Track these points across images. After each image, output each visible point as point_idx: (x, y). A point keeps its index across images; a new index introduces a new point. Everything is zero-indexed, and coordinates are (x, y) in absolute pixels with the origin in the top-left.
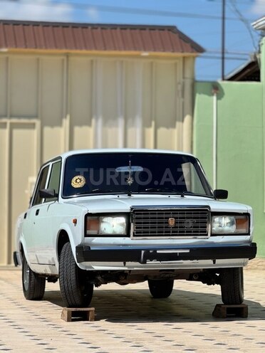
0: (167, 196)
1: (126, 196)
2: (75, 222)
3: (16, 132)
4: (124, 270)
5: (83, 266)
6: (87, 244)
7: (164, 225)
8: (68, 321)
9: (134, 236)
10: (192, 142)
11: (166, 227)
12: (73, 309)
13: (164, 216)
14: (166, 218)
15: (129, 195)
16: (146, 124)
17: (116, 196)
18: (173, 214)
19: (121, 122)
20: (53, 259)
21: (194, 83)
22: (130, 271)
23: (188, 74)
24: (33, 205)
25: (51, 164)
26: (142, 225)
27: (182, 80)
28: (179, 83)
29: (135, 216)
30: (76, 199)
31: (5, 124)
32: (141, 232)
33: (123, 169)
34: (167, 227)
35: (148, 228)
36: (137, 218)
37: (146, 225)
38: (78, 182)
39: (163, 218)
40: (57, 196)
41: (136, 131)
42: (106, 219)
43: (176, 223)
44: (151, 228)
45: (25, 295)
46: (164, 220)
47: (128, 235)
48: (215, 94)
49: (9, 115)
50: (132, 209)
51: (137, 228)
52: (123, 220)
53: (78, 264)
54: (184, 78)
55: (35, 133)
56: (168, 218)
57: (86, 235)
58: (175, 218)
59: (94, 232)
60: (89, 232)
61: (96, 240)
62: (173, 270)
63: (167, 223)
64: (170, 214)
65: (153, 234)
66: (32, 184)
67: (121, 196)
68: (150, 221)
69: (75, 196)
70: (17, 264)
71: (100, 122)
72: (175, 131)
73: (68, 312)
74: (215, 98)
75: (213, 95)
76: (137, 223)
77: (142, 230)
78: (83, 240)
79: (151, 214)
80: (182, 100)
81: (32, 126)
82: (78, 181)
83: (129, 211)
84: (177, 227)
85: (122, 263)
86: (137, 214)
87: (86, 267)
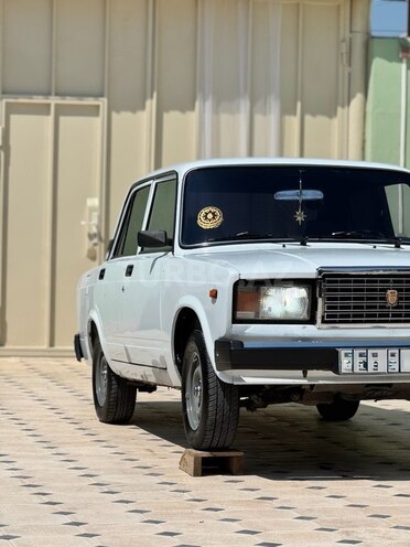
0: (370, 246)
1: (296, 246)
2: (214, 295)
3: (63, 120)
4: (301, 385)
5: (228, 376)
6: (237, 336)
7: (378, 303)
8: (196, 475)
9: (323, 322)
10: (364, 141)
11: (381, 307)
12: (206, 454)
13: (379, 286)
14: (381, 290)
15: (303, 244)
16: (287, 110)
17: (279, 246)
18: (395, 282)
19: (244, 105)
20: (162, 358)
21: (369, 40)
22: (312, 386)
23: (359, 25)
24: (115, 255)
25: (153, 183)
26: (339, 303)
27: (348, 35)
28: (344, 41)
29: (325, 286)
30: (206, 250)
31: (49, 105)
32: (335, 316)
33: (286, 195)
34: (384, 307)
35: (349, 307)
36: (329, 290)
37: (346, 303)
38: (209, 219)
39: (375, 290)
40: (171, 243)
41: (268, 122)
42: (272, 291)
43: (400, 299)
44: (355, 307)
45: (99, 414)
46: (378, 294)
47: (312, 321)
48: (405, 60)
49: (53, 93)
50: (320, 272)
51: (329, 308)
52: (302, 292)
53: (218, 373)
54: (351, 31)
55: (97, 123)
56: (385, 290)
57: (235, 320)
58: (399, 290)
59: (250, 315)
60: (240, 314)
61: (253, 330)
62: (390, 385)
63: (384, 299)
64: (388, 282)
65: (357, 319)
66: (92, 209)
67: (289, 246)
68: (352, 295)
69: (204, 244)
70: (80, 354)
71: (209, 105)
72: (335, 122)
73: (196, 458)
74: (404, 66)
75: (400, 61)
76: (329, 299)
77: (339, 312)
78: (229, 329)
79: (355, 282)
80: (347, 69)
81: (95, 111)
82: (210, 216)
83: (314, 276)
84: (401, 307)
85: (300, 373)
86: (329, 282)
87: (233, 378)
